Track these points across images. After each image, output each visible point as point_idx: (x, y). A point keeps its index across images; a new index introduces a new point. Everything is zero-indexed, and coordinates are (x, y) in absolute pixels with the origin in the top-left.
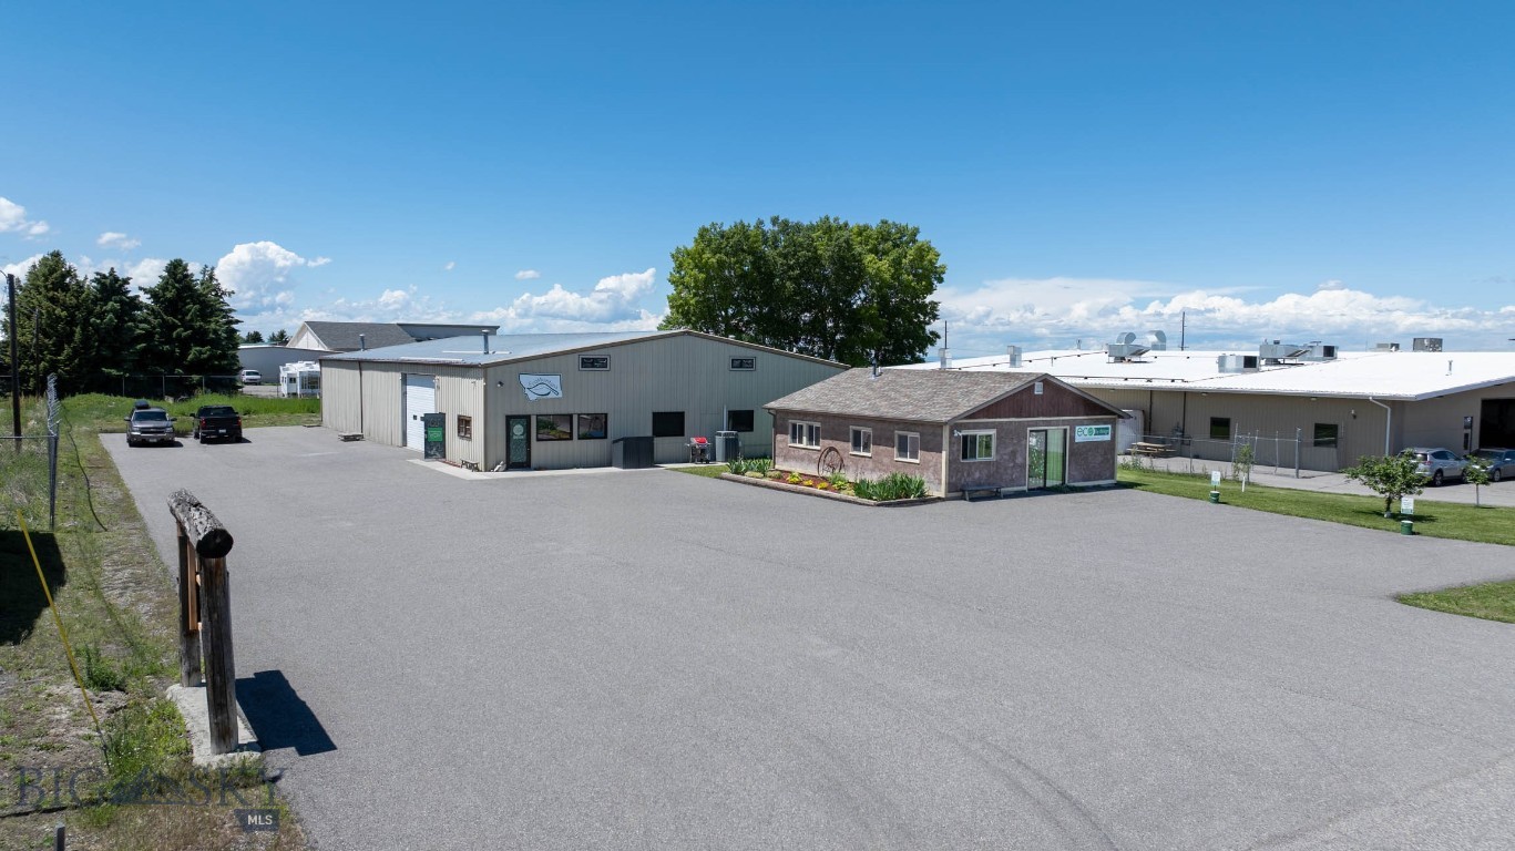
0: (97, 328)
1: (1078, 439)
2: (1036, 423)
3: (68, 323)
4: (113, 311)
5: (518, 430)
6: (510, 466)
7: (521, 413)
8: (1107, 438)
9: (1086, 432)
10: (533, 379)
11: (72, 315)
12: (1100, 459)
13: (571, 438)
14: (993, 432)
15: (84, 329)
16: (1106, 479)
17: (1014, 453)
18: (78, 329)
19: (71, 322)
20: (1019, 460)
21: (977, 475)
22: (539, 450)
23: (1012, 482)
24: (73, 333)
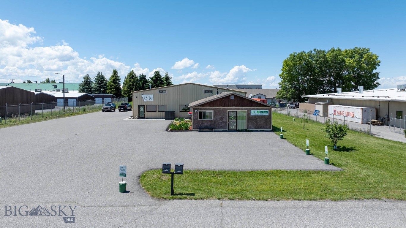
0: (138, 86)
1: (252, 114)
2: (232, 109)
3: (132, 86)
4: (142, 83)
5: (142, 109)
6: (139, 118)
7: (143, 104)
8: (267, 114)
9: (256, 112)
10: (146, 96)
11: (133, 84)
12: (263, 121)
13: (156, 111)
14: (212, 111)
15: (135, 87)
16: (267, 128)
17: (222, 118)
18: (134, 87)
19: (133, 85)
20: (224, 120)
21: (206, 124)
22: (147, 114)
23: (221, 127)
24: (133, 88)
